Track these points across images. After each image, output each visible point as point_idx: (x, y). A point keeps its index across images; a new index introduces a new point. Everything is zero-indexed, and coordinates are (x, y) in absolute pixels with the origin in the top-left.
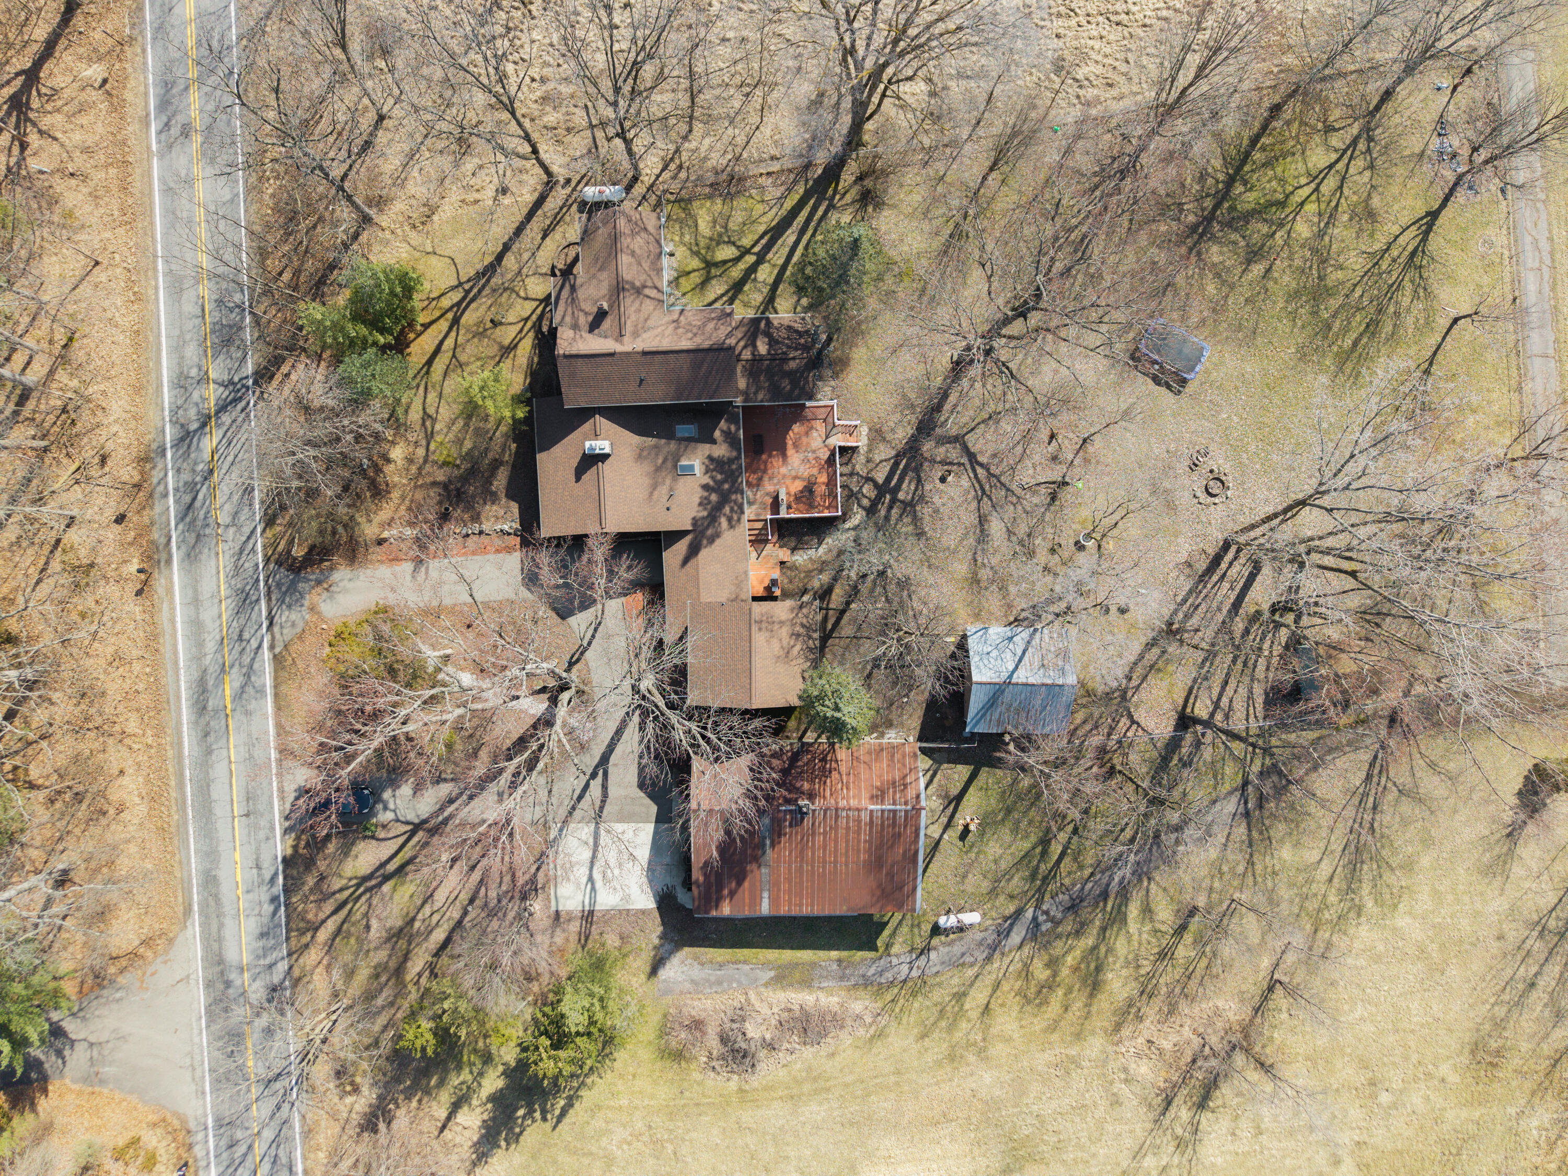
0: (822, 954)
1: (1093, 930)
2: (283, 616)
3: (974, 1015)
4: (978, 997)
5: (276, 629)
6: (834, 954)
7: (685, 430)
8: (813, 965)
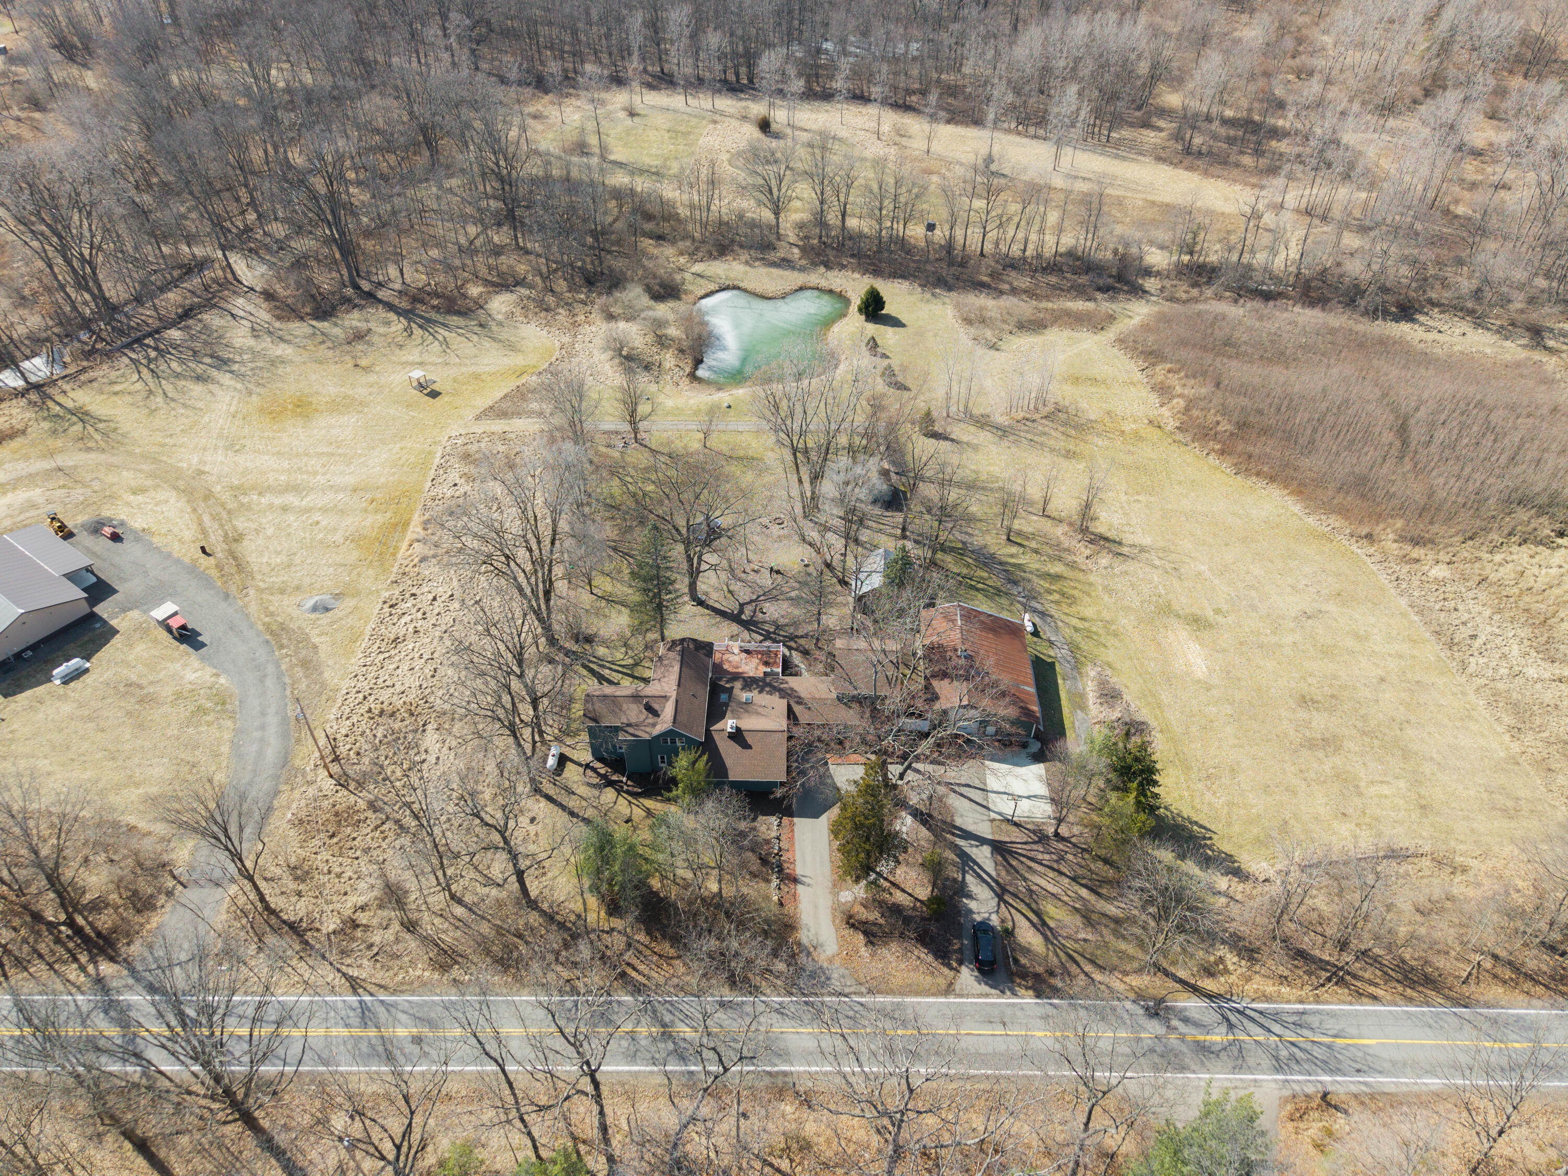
0: (1061, 687)
1: (1027, 575)
2: (836, 984)
3: (1087, 625)
4: (1074, 622)
5: (847, 990)
6: (1060, 681)
7: (724, 697)
8: (1068, 692)
